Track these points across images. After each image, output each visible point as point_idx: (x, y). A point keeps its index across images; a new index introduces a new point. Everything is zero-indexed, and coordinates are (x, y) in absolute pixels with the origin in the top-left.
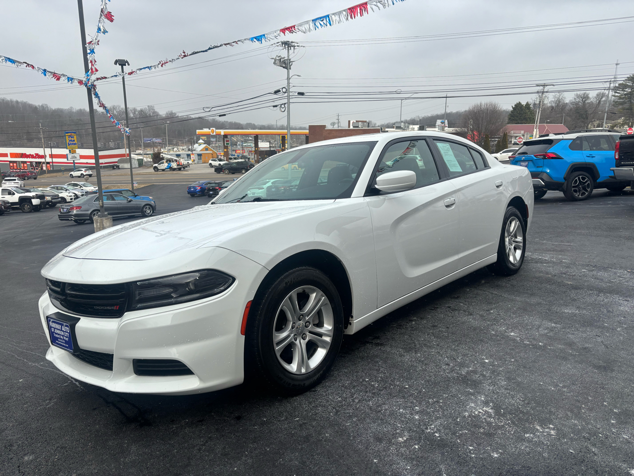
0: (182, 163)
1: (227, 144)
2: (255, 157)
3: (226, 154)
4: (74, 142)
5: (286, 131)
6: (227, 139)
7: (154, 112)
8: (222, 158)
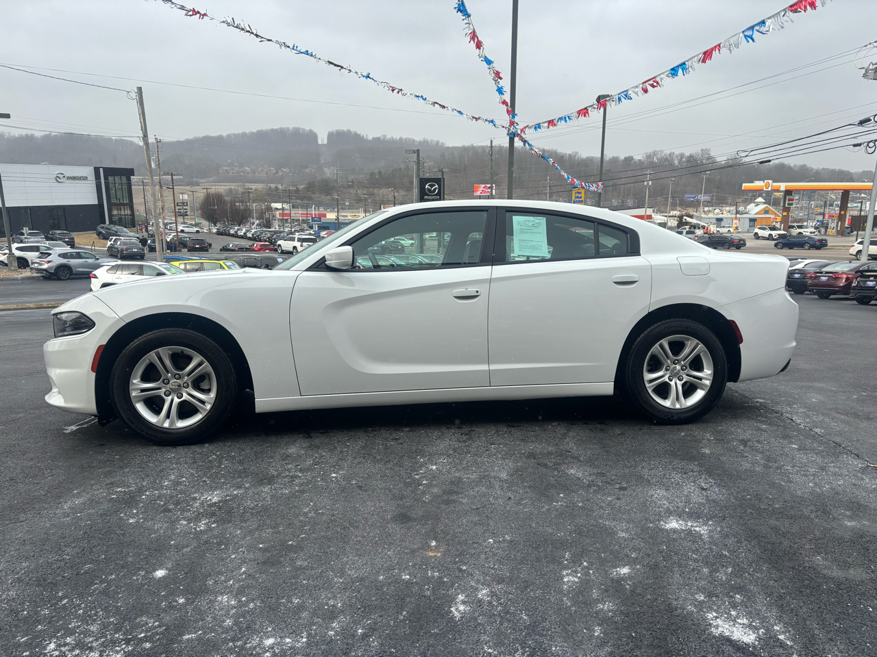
0: (712, 230)
1: (789, 204)
2: (837, 226)
3: (785, 220)
4: (581, 199)
5: (872, 184)
6: (791, 197)
7: (710, 158)
8: (778, 225)
